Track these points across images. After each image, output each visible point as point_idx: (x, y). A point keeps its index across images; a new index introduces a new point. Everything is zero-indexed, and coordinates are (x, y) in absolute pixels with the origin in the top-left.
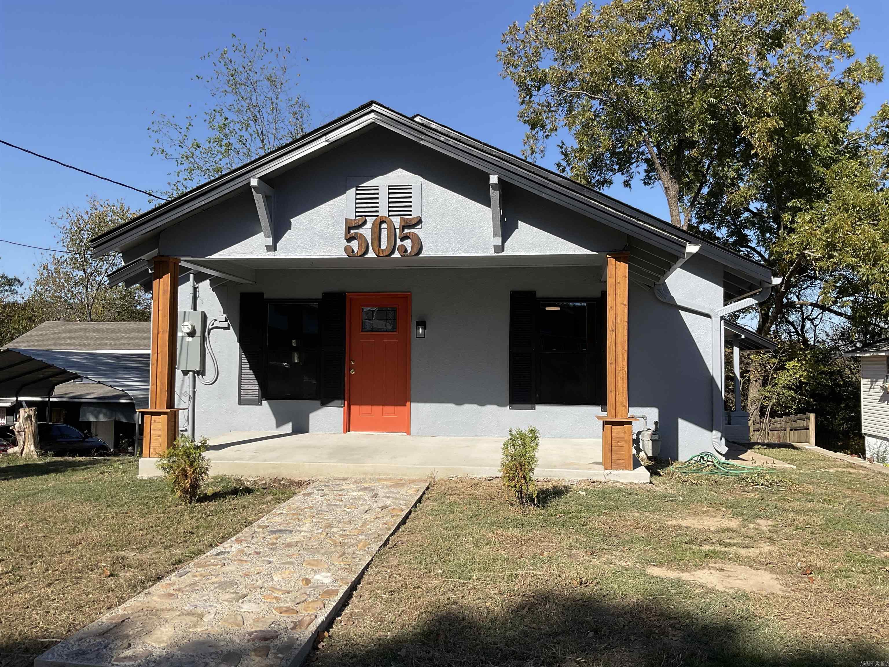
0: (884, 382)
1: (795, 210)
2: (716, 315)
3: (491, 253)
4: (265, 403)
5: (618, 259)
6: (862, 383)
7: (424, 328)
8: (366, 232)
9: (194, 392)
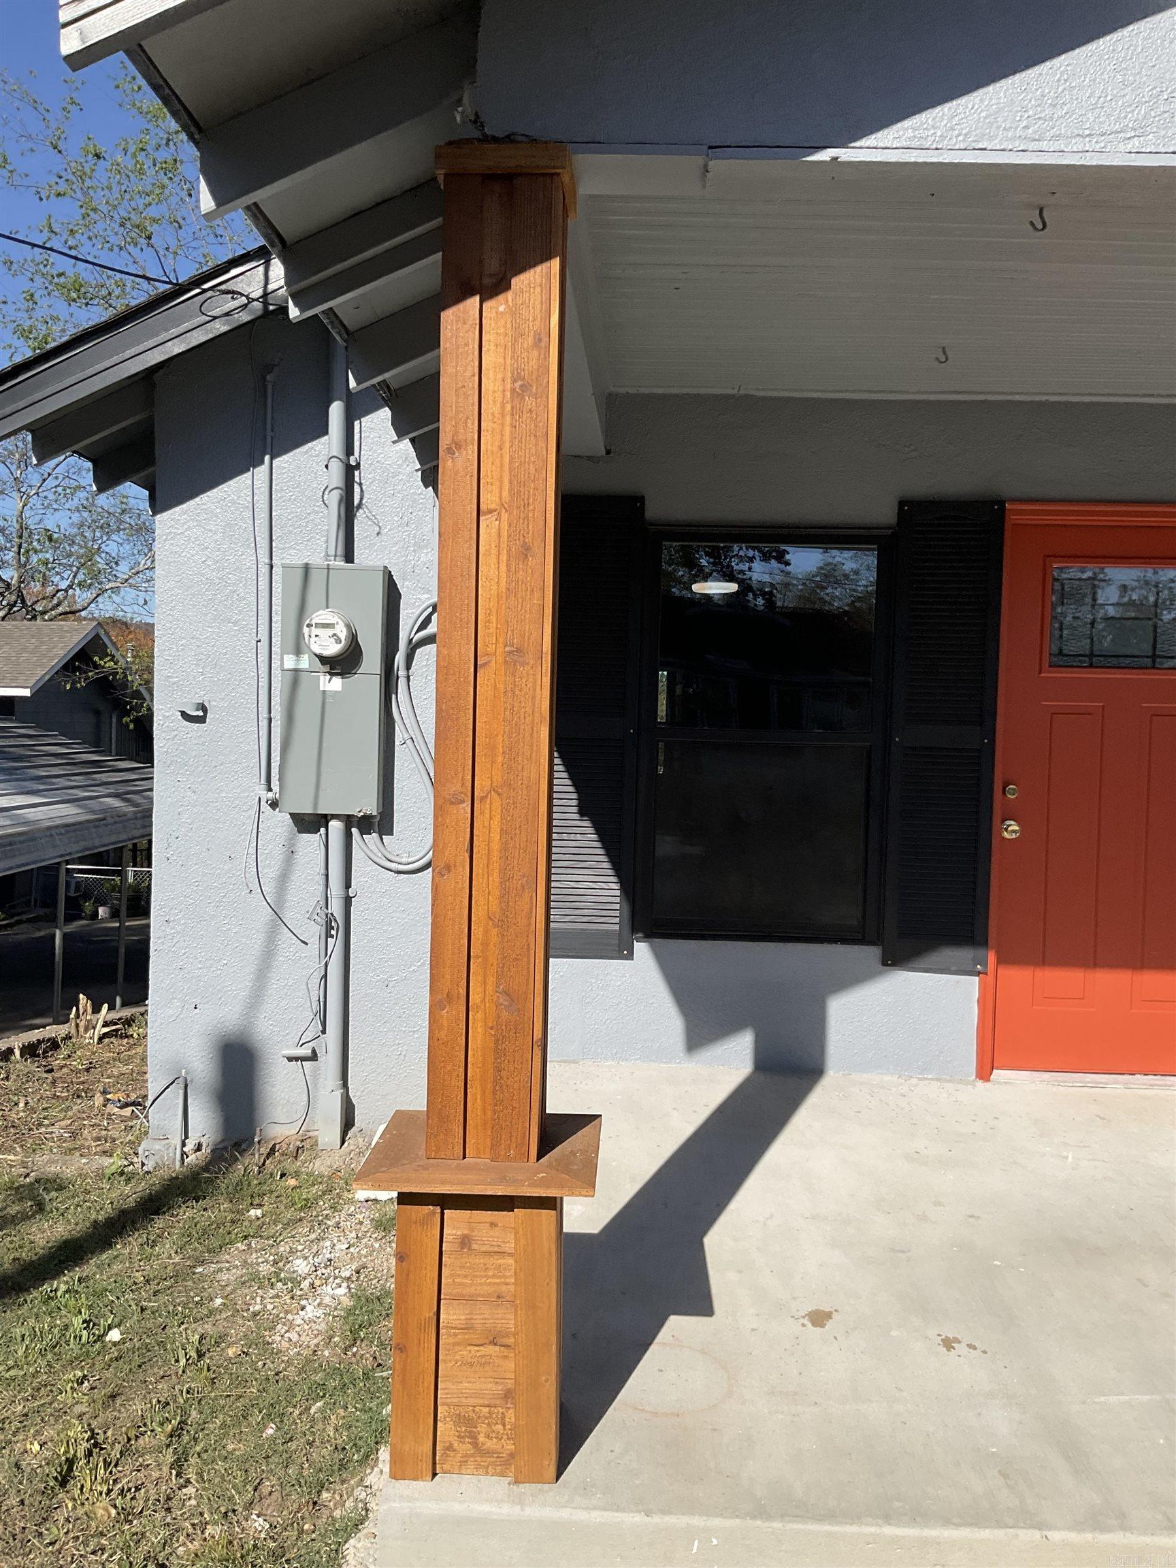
4: (642, 950)
9: (348, 901)
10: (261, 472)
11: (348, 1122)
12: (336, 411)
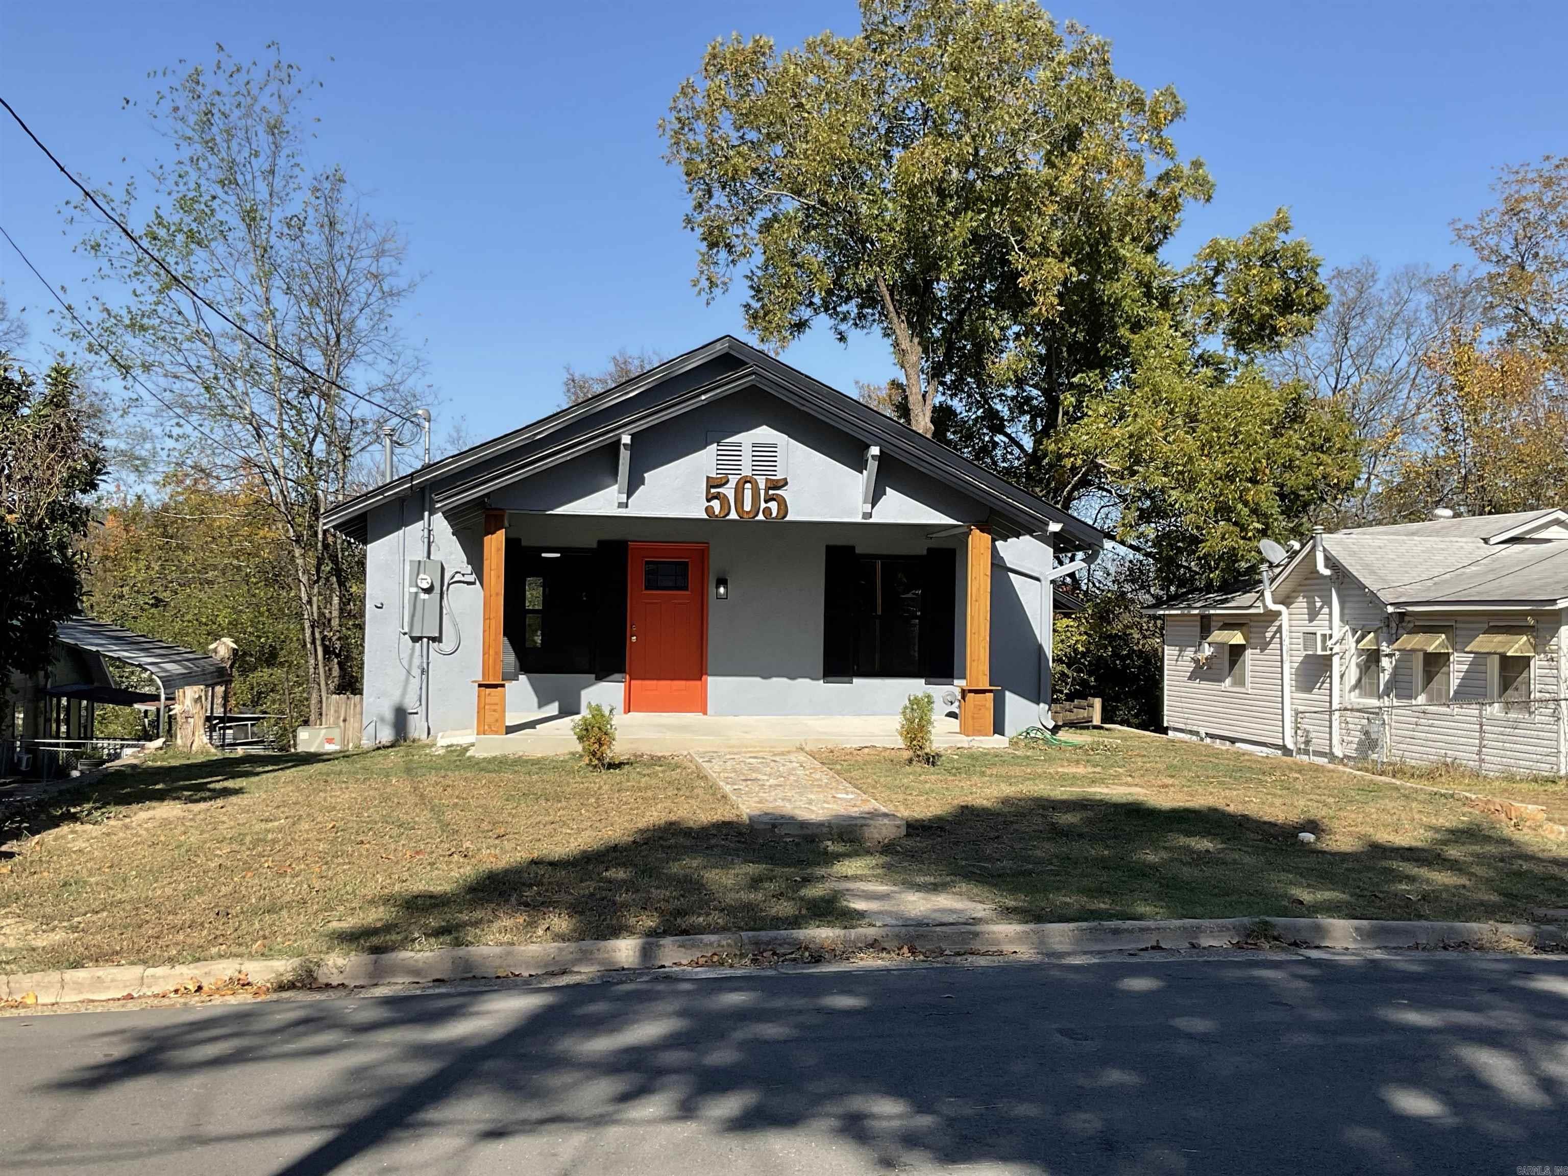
0: (1195, 652)
1: (1082, 390)
2: (1046, 578)
3: (859, 519)
4: (523, 678)
5: (982, 531)
6: (1166, 652)
7: (726, 588)
8: (729, 491)
9: (428, 664)
10: (401, 532)
11: (429, 733)
12: (426, 514)
